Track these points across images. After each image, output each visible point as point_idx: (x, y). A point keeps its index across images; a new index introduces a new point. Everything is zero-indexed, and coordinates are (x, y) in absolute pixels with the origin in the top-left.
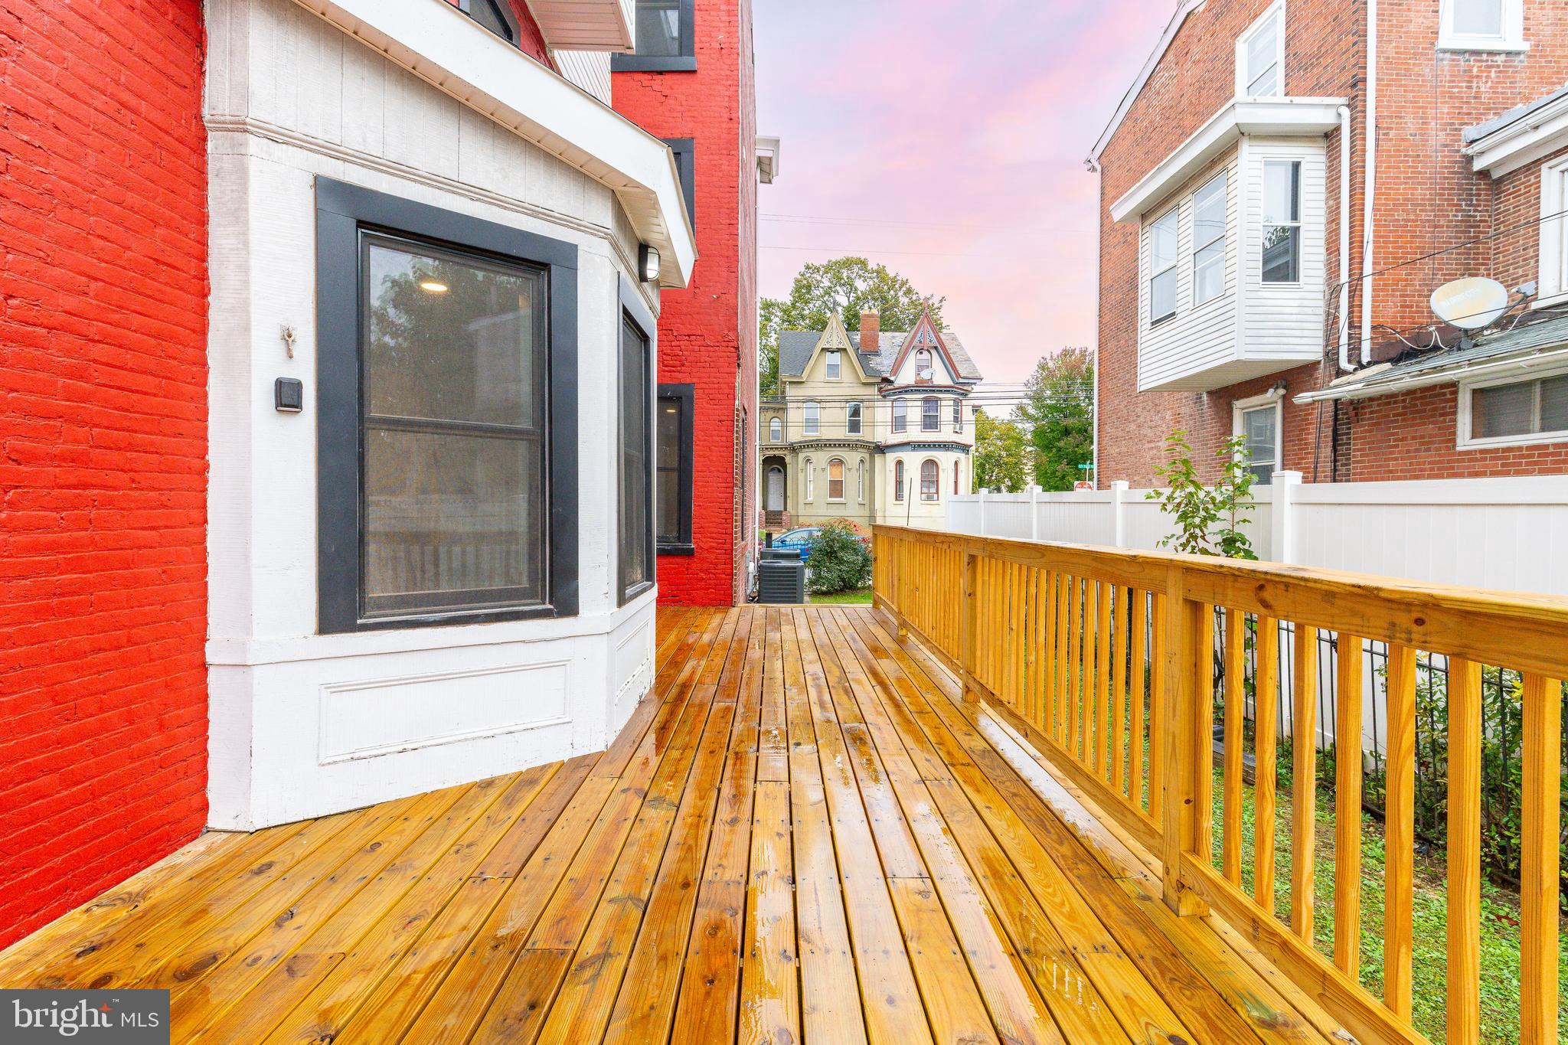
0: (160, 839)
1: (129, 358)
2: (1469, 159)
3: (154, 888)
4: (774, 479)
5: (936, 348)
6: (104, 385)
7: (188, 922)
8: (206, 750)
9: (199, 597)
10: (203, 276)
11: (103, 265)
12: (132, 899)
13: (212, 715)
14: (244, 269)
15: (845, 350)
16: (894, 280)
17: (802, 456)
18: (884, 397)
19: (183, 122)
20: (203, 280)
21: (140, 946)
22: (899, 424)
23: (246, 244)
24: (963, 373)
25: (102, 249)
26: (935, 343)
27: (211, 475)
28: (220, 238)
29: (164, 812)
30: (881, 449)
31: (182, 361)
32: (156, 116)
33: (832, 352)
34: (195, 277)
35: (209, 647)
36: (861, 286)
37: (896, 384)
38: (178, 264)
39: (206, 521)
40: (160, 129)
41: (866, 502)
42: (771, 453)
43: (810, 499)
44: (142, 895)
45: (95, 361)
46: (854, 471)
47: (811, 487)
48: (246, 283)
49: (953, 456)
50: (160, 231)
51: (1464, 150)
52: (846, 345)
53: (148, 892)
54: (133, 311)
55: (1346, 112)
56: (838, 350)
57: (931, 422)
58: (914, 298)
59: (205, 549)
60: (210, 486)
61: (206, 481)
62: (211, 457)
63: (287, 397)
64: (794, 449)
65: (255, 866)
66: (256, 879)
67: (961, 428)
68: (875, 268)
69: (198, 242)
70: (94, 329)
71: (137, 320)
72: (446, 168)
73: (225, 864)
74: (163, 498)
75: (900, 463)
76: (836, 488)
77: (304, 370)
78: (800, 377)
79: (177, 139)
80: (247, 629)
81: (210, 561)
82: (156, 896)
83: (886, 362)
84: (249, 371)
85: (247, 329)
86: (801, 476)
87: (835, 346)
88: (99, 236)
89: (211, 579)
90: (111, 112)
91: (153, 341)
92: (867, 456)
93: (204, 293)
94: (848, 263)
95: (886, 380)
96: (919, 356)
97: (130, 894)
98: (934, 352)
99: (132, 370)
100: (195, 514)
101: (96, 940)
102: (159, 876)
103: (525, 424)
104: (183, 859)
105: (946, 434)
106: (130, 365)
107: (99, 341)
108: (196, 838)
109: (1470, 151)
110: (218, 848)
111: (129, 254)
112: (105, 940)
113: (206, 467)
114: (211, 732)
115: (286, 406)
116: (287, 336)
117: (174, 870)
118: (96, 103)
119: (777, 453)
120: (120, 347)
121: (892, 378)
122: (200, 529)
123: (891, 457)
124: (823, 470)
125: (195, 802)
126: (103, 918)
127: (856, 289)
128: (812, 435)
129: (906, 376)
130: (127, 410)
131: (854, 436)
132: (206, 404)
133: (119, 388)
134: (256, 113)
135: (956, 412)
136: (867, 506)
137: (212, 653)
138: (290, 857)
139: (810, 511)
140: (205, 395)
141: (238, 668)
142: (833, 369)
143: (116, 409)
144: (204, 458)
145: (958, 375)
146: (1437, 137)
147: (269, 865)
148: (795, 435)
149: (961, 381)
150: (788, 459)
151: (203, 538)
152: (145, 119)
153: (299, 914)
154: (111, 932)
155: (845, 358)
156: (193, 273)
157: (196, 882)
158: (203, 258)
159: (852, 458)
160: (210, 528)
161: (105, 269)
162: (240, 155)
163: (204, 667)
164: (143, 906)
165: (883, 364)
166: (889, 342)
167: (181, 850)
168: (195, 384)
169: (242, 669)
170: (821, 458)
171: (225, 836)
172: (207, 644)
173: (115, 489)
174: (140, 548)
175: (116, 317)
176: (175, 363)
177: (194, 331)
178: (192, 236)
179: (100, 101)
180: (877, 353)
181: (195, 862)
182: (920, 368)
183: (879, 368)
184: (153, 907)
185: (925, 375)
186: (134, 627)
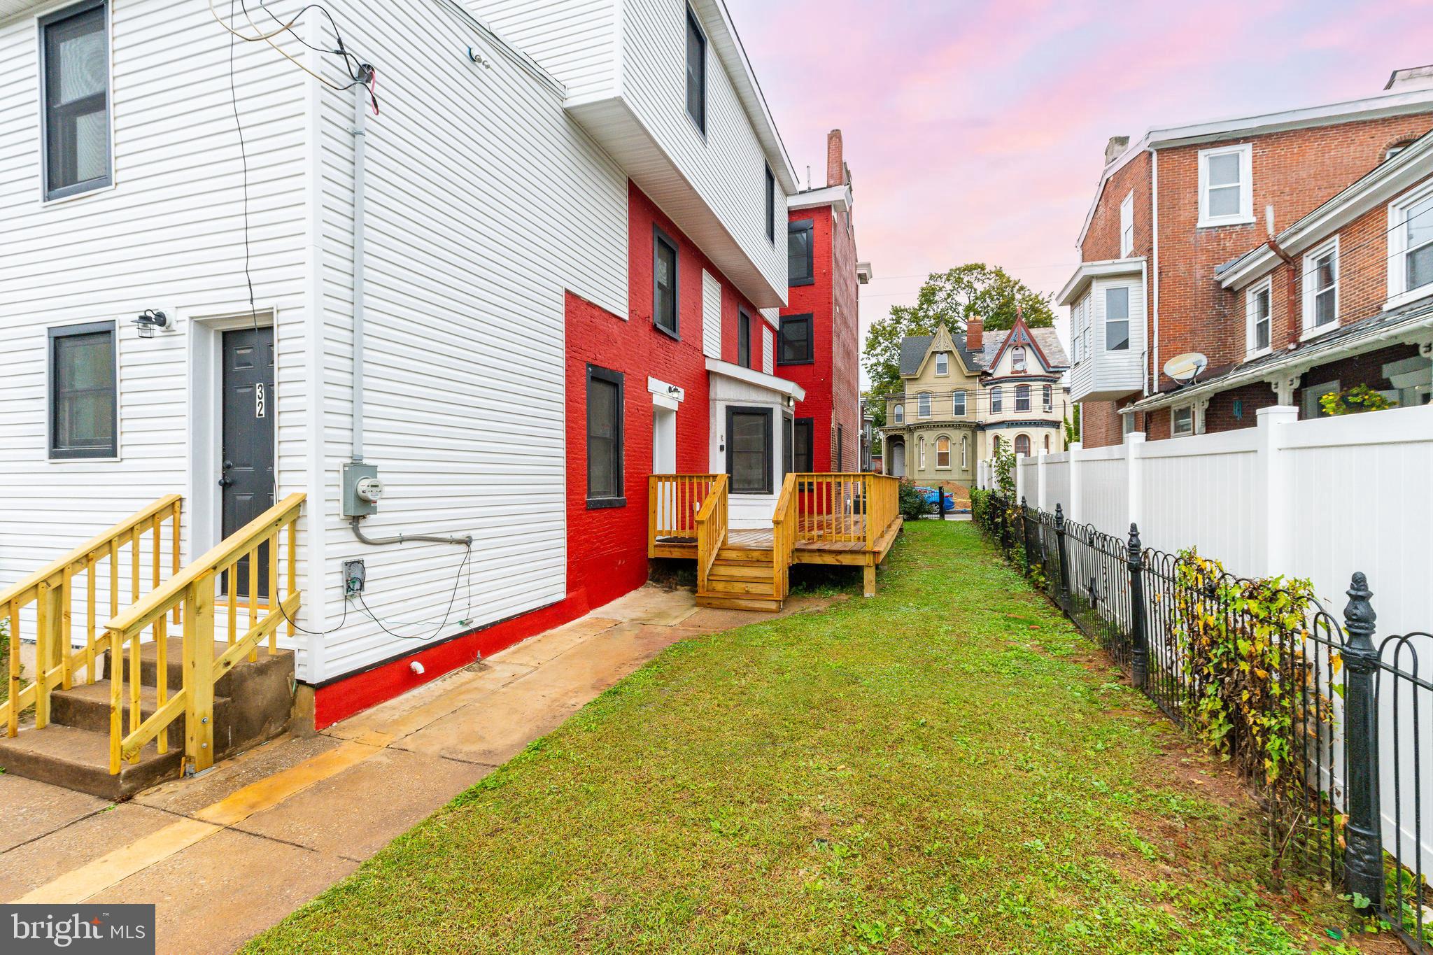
2: (1220, 283)
4: (897, 451)
5: (1029, 345)
14: (715, 425)
15: (951, 352)
16: (1009, 281)
17: (916, 435)
18: (984, 386)
22: (996, 407)
23: (716, 420)
24: (1052, 363)
26: (1028, 340)
28: (712, 420)
30: (982, 427)
31: (704, 443)
33: (942, 354)
36: (980, 287)
37: (995, 376)
41: (970, 468)
42: (893, 433)
43: (923, 467)
46: (957, 445)
47: (923, 458)
48: (716, 428)
49: (1042, 431)
51: (1215, 278)
52: (952, 348)
55: (1145, 264)
56: (946, 352)
57: (1023, 405)
58: (1027, 293)
63: (722, 448)
64: (910, 429)
67: (1050, 408)
68: (993, 269)
72: (747, 398)
75: (997, 438)
76: (943, 459)
77: (724, 443)
78: (915, 375)
83: (987, 358)
84: (715, 444)
85: (715, 436)
86: (916, 450)
87: (942, 350)
92: (969, 433)
94: (970, 269)
95: (985, 373)
96: (1015, 352)
98: (1028, 350)
103: (762, 450)
105: (1036, 413)
109: (1219, 278)
115: (721, 450)
116: (722, 436)
119: (898, 433)
121: (991, 371)
123: (990, 433)
124: (933, 445)
127: (975, 290)
128: (926, 418)
129: (1004, 369)
131: (959, 418)
134: (718, 397)
135: (1046, 395)
136: (970, 472)
139: (923, 476)
140: (709, 450)
142: (942, 367)
145: (1048, 365)
146: (1199, 273)
148: (909, 420)
149: (1051, 370)
150: (906, 437)
155: (951, 358)
159: (956, 435)
162: (715, 405)
165: (985, 360)
166: (993, 339)
168: (707, 448)
170: (929, 436)
177: (707, 437)
180: (981, 351)
182: (1016, 361)
183: (981, 363)
185: (1019, 367)
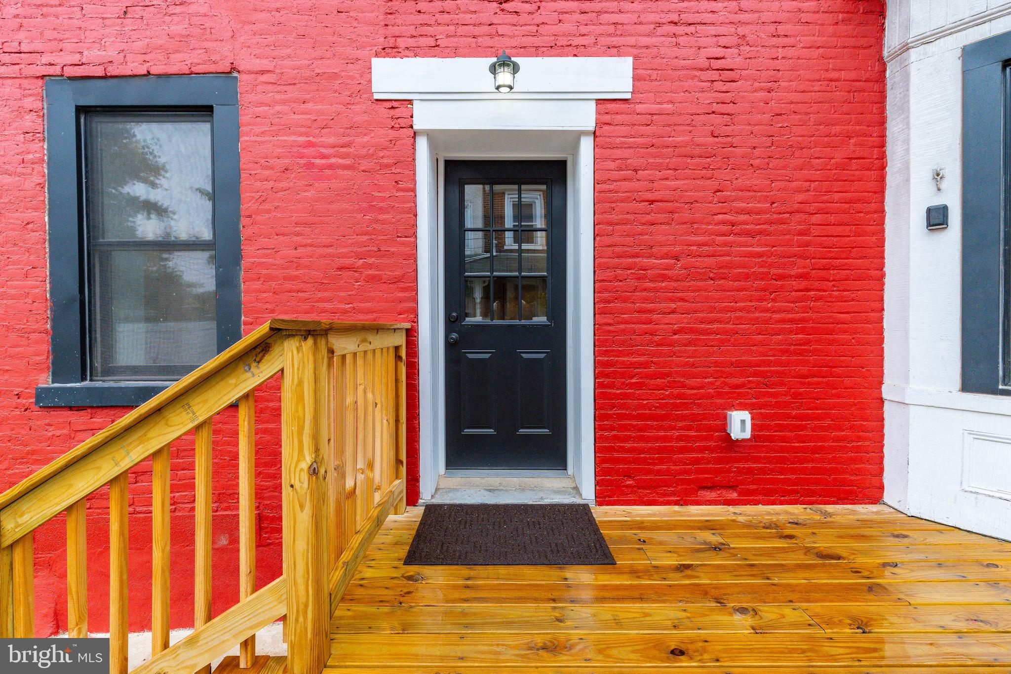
0: (851, 492)
1: (832, 218)
3: (837, 515)
6: (818, 236)
7: (841, 537)
8: (882, 452)
9: (878, 356)
10: (883, 156)
11: (818, 172)
12: (826, 514)
13: (886, 430)
14: (907, 141)
19: (869, 68)
20: (883, 159)
21: (814, 533)
23: (908, 124)
25: (818, 164)
27: (887, 280)
28: (893, 128)
29: (853, 478)
31: (867, 213)
32: (852, 75)
34: (877, 159)
35: (884, 388)
38: (866, 155)
39: (883, 309)
40: (854, 81)
44: (830, 515)
45: (813, 224)
48: (908, 150)
50: (853, 141)
53: (835, 515)
54: (836, 192)
59: (882, 327)
60: (886, 287)
61: (883, 284)
62: (886, 269)
63: (936, 219)
65: (896, 533)
66: (892, 539)
69: (879, 137)
70: (812, 208)
71: (837, 196)
73: (881, 523)
74: (853, 295)
79: (865, 81)
80: (906, 380)
81: (885, 334)
82: (838, 519)
84: (909, 208)
85: (908, 180)
88: (816, 158)
89: (886, 346)
90: (823, 88)
91: (847, 206)
93: (883, 167)
97: (826, 511)
99: (834, 225)
100: (876, 305)
101: (800, 521)
102: (844, 511)
104: (862, 510)
106: (833, 222)
107: (815, 214)
108: (876, 504)
110: (886, 514)
111: (833, 161)
112: (804, 523)
113: (883, 276)
114: (886, 442)
115: (933, 225)
116: (938, 176)
117: (854, 512)
118: (816, 88)
120: (827, 214)
122: (879, 314)
125: (875, 481)
126: (809, 514)
130: (831, 248)
132: (884, 236)
133: (826, 236)
134: (915, 32)
137: (887, 392)
138: (922, 539)
140: (883, 231)
141: (900, 405)
143: (825, 248)
144: (882, 270)
147: (905, 536)
151: (881, 320)
152: (844, 80)
153: (900, 567)
154: (809, 521)
156: (875, 157)
157: (859, 523)
158: (883, 145)
160: (886, 313)
161: (818, 174)
162: (905, 67)
163: (881, 401)
164: (829, 519)
167: (863, 506)
168: (877, 225)
169: (903, 406)
171: (893, 510)
172: (883, 387)
173: (824, 291)
174: (838, 323)
175: (825, 198)
176: (862, 215)
177: (875, 192)
178: (875, 135)
179: (817, 86)
181: (865, 514)
184: (832, 522)
186: (834, 367)
